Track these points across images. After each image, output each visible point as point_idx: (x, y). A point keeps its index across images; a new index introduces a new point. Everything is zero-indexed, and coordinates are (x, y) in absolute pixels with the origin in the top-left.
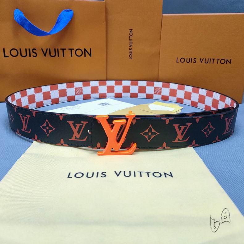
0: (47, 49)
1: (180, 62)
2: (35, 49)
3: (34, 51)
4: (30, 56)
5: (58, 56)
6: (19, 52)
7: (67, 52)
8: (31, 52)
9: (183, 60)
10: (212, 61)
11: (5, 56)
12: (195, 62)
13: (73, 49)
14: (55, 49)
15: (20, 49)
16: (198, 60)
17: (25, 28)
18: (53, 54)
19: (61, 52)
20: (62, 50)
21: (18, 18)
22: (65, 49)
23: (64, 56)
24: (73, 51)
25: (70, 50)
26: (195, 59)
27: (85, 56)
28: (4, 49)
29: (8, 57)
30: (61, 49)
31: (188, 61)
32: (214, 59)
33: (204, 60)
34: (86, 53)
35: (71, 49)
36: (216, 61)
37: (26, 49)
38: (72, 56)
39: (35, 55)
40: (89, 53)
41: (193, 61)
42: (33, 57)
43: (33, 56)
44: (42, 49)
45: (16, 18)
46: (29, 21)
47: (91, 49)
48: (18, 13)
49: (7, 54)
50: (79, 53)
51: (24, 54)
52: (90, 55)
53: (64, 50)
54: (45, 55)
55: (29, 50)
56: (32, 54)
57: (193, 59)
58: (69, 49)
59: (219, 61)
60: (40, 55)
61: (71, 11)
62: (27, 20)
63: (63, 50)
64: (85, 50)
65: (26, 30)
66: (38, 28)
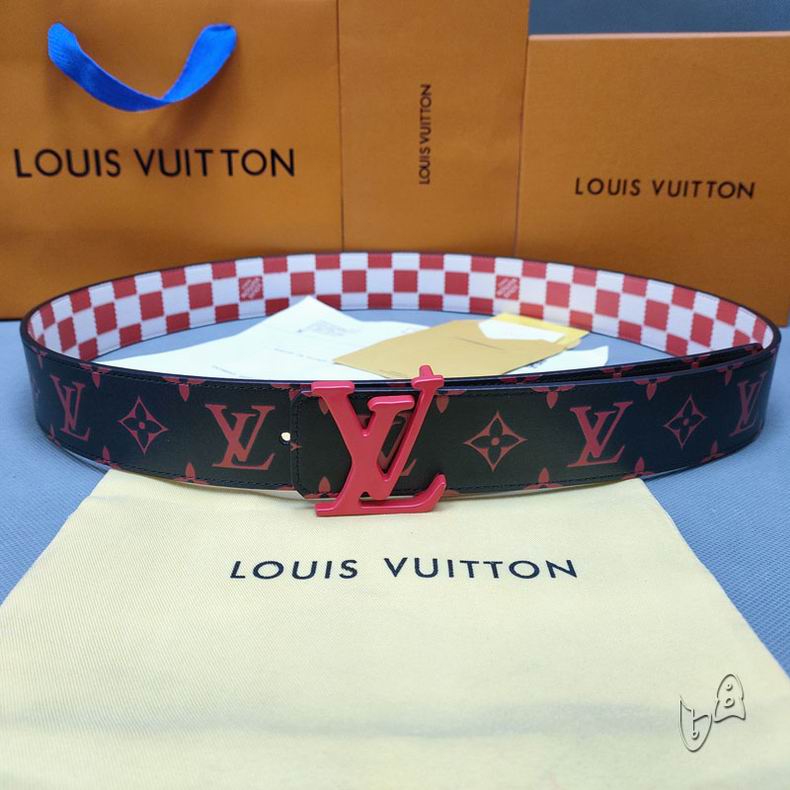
0: (152, 152)
1: (586, 192)
2: (115, 152)
3: (112, 157)
4: (99, 173)
5: (188, 173)
6: (65, 161)
7: (217, 162)
8: (103, 161)
9: (596, 186)
10: (691, 187)
11: (20, 174)
12: (635, 191)
13: (236, 151)
14: (178, 153)
15: (68, 153)
16: (646, 187)
17: (84, 86)
18: (171, 167)
19: (196, 159)
20: (199, 156)
21: (61, 53)
22: (211, 151)
23: (205, 173)
24: (237, 159)
25: (225, 156)
26: (637, 184)
27: (274, 173)
28: (17, 152)
29: (29, 175)
30: (197, 151)
31: (614, 189)
32: (697, 183)
33: (666, 186)
34: (277, 162)
35: (229, 153)
36: (704, 188)
37: (86, 153)
38: (231, 173)
39: (113, 169)
40: (288, 163)
41: (630, 188)
42: (108, 176)
43: (110, 174)
44: (137, 152)
45: (54, 53)
46: (94, 62)
47: (291, 152)
48: (61, 38)
49: (27, 165)
50: (254, 163)
51: (79, 167)
52: (291, 171)
53: (208, 155)
54: (146, 170)
55: (97, 153)
56: (105, 166)
57: (629, 184)
58: (223, 151)
59: (715, 187)
60: (130, 168)
61: (228, 28)
62: (87, 60)
63: (204, 153)
64: (274, 154)
65: (87, 90)
66: (123, 84)
